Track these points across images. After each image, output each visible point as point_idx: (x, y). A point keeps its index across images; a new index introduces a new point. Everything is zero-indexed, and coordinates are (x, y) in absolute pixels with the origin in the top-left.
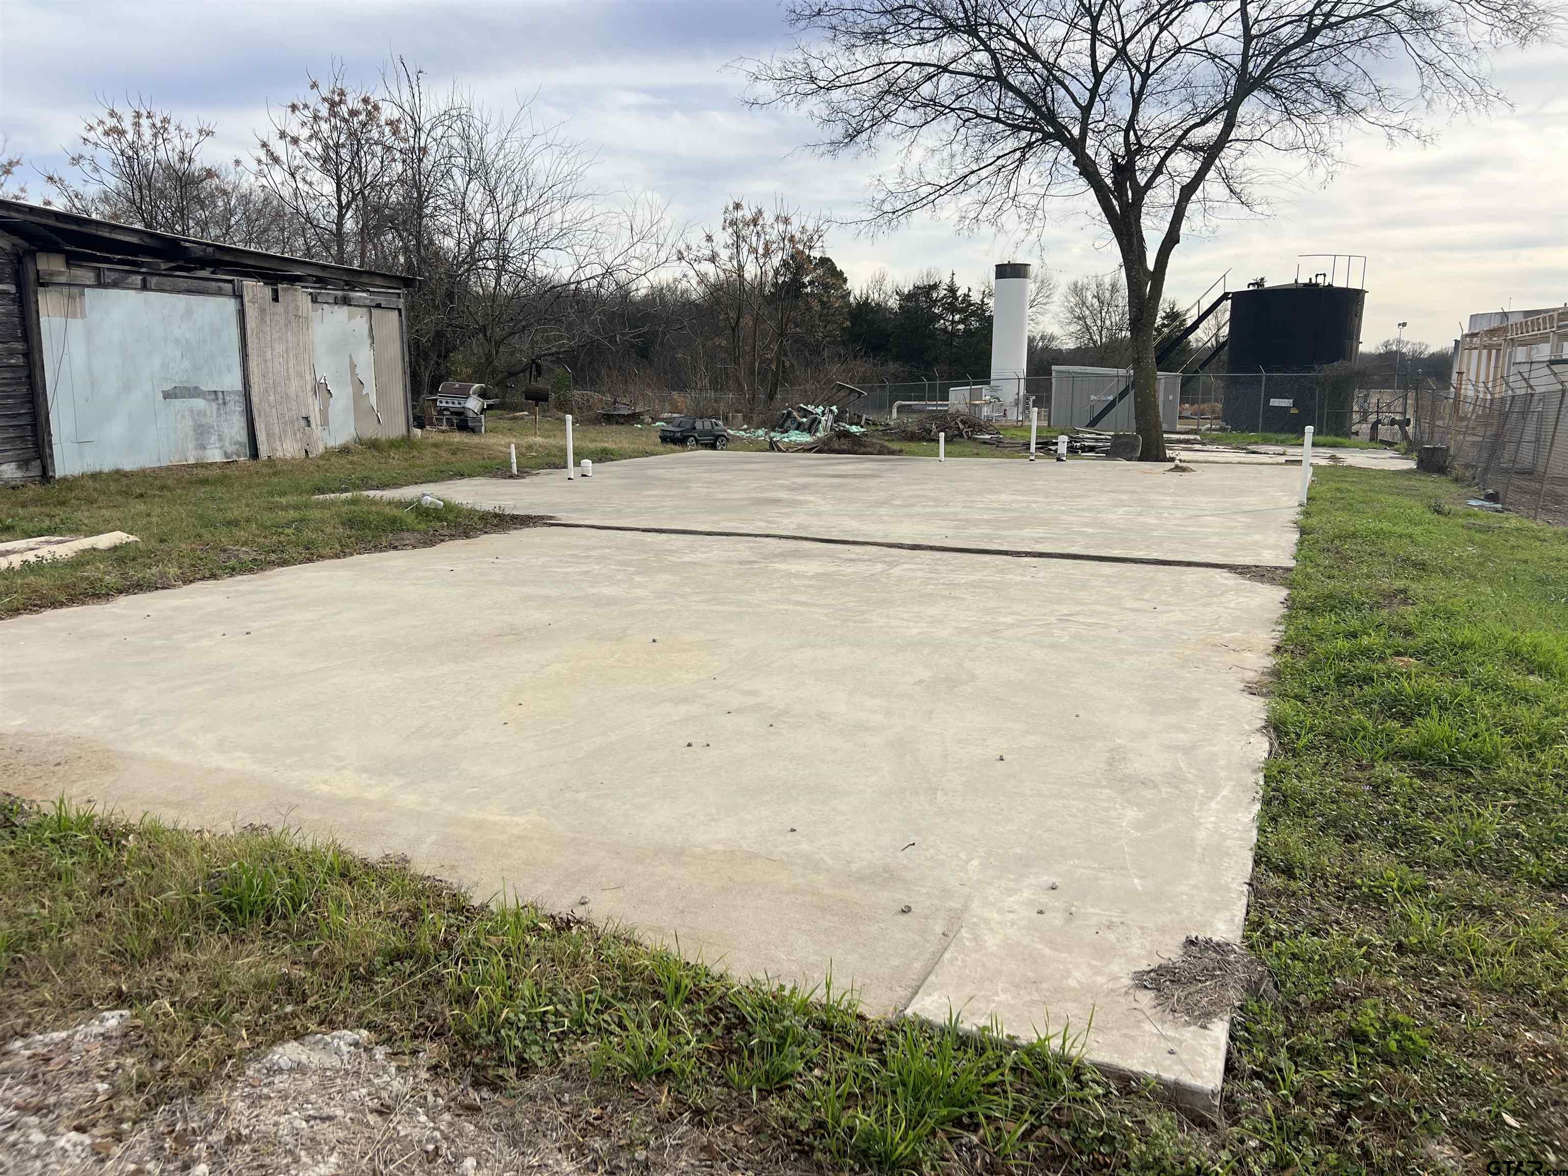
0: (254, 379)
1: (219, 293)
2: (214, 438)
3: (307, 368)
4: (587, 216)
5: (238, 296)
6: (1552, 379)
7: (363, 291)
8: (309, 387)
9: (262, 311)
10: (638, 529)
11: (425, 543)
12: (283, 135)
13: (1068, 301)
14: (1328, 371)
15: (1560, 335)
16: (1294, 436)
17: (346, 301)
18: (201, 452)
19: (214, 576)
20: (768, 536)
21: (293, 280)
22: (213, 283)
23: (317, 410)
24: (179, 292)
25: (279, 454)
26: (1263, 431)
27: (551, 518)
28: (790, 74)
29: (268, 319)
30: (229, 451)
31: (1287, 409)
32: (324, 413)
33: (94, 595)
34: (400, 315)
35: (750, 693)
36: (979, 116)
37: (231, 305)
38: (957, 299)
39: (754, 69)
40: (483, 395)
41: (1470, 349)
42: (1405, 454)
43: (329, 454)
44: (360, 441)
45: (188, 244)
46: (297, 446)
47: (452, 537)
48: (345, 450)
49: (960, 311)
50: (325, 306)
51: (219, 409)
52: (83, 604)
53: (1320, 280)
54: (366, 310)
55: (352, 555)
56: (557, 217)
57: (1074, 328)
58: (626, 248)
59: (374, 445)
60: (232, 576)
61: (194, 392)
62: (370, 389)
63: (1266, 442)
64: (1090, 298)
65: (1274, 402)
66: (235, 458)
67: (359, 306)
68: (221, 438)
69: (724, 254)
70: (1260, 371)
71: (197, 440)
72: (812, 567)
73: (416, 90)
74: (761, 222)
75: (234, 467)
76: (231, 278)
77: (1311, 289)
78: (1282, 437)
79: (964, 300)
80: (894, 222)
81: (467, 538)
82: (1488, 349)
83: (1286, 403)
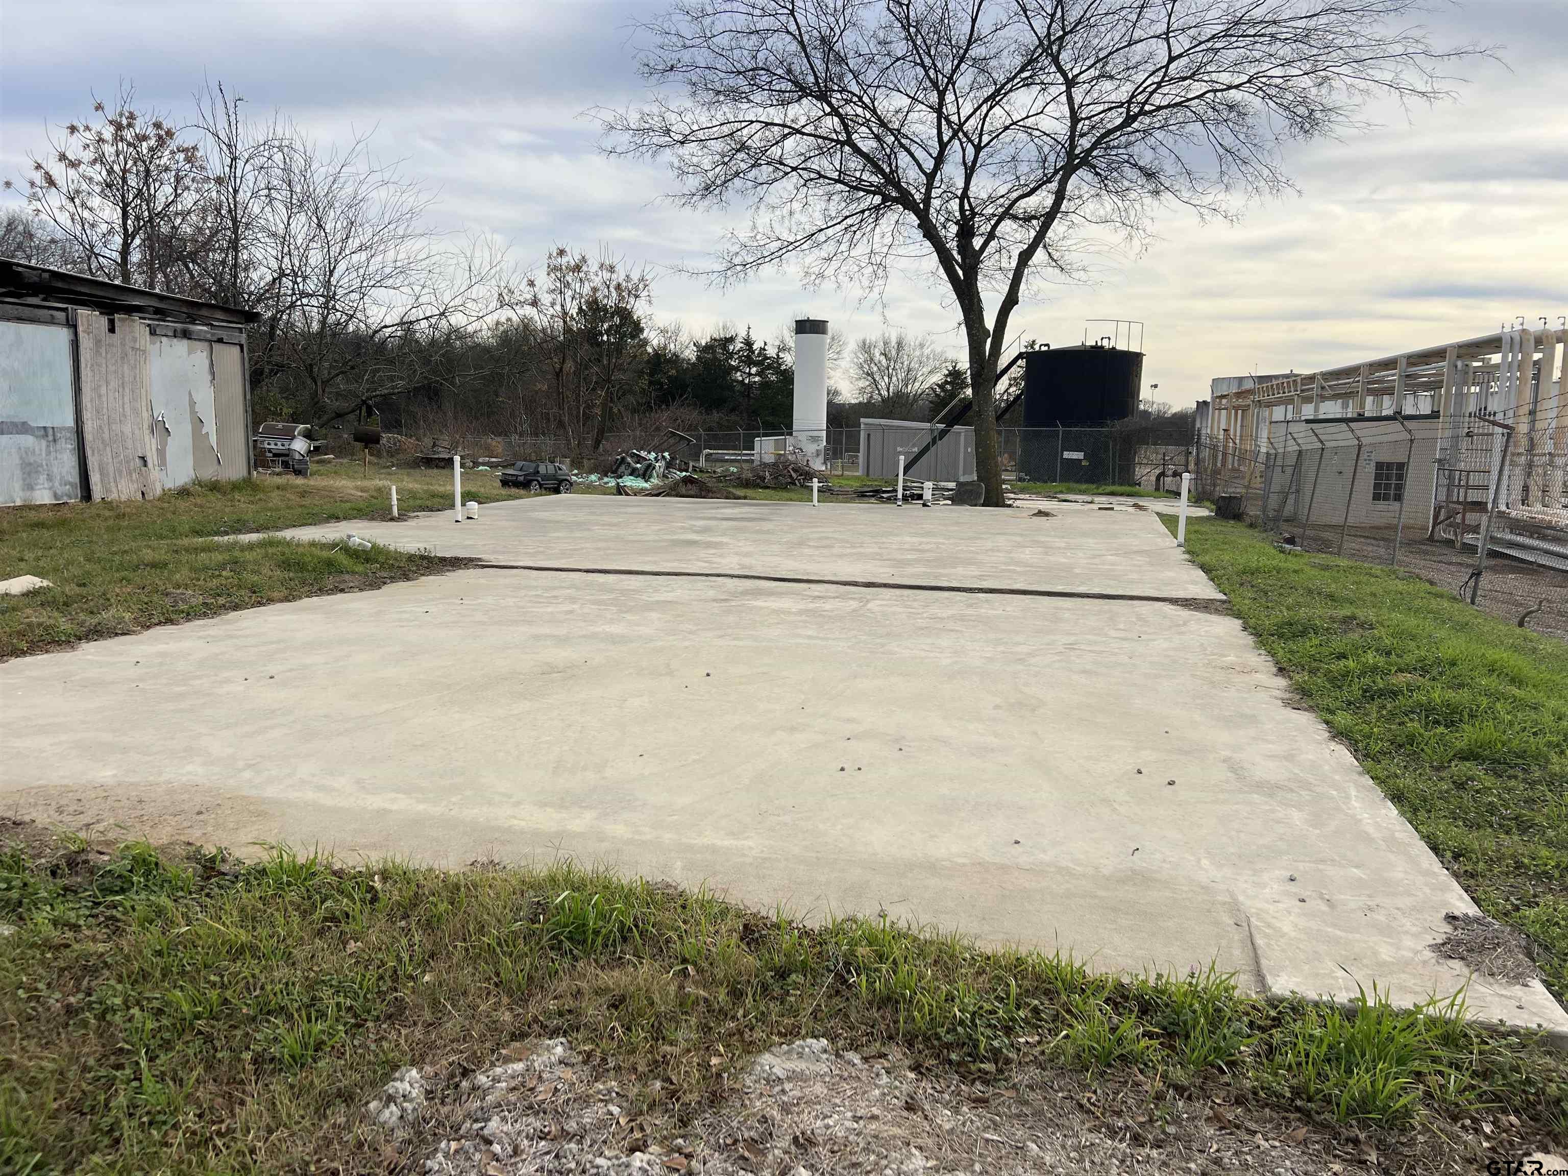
0: (87, 415)
1: (52, 322)
2: (42, 478)
3: (144, 404)
4: (422, 256)
5: (72, 325)
6: (1350, 435)
7: (206, 325)
8: (146, 426)
9: (98, 342)
10: (580, 570)
11: (371, 585)
12: (63, 157)
13: (858, 358)
14: (1117, 426)
15: (1303, 397)
16: (1094, 486)
17: (186, 335)
18: (28, 493)
19: (170, 621)
20: (718, 575)
21: (130, 310)
22: (46, 311)
23: (154, 449)
24: (9, 320)
25: (113, 496)
26: (1061, 481)
27: (480, 560)
28: (647, 126)
29: (103, 351)
30: (59, 492)
31: (1080, 460)
32: (161, 453)
33: (54, 641)
34: (242, 351)
35: (849, 720)
36: (821, 176)
37: (63, 335)
38: (753, 352)
39: (611, 119)
40: (308, 435)
41: (1220, 409)
42: (1196, 502)
43: (167, 496)
44: (198, 482)
45: (20, 269)
46: (133, 487)
47: (393, 579)
48: (183, 492)
49: (756, 364)
50: (164, 339)
51: (48, 446)
52: (47, 652)
53: (1105, 343)
54: (206, 344)
55: (300, 598)
56: (391, 254)
57: (863, 383)
58: (462, 290)
59: (214, 487)
60: (189, 620)
61: (23, 428)
62: (210, 427)
63: (1070, 491)
64: (877, 354)
65: (1066, 455)
66: (65, 499)
67: (200, 340)
68: (50, 478)
69: (546, 299)
70: (1057, 426)
71: (24, 480)
72: (786, 603)
73: (233, 118)
74: (584, 268)
75: (65, 510)
76: (65, 306)
77: (1097, 350)
78: (1084, 487)
79: (759, 354)
80: (742, 275)
81: (408, 580)
82: (1236, 409)
83: (1078, 455)
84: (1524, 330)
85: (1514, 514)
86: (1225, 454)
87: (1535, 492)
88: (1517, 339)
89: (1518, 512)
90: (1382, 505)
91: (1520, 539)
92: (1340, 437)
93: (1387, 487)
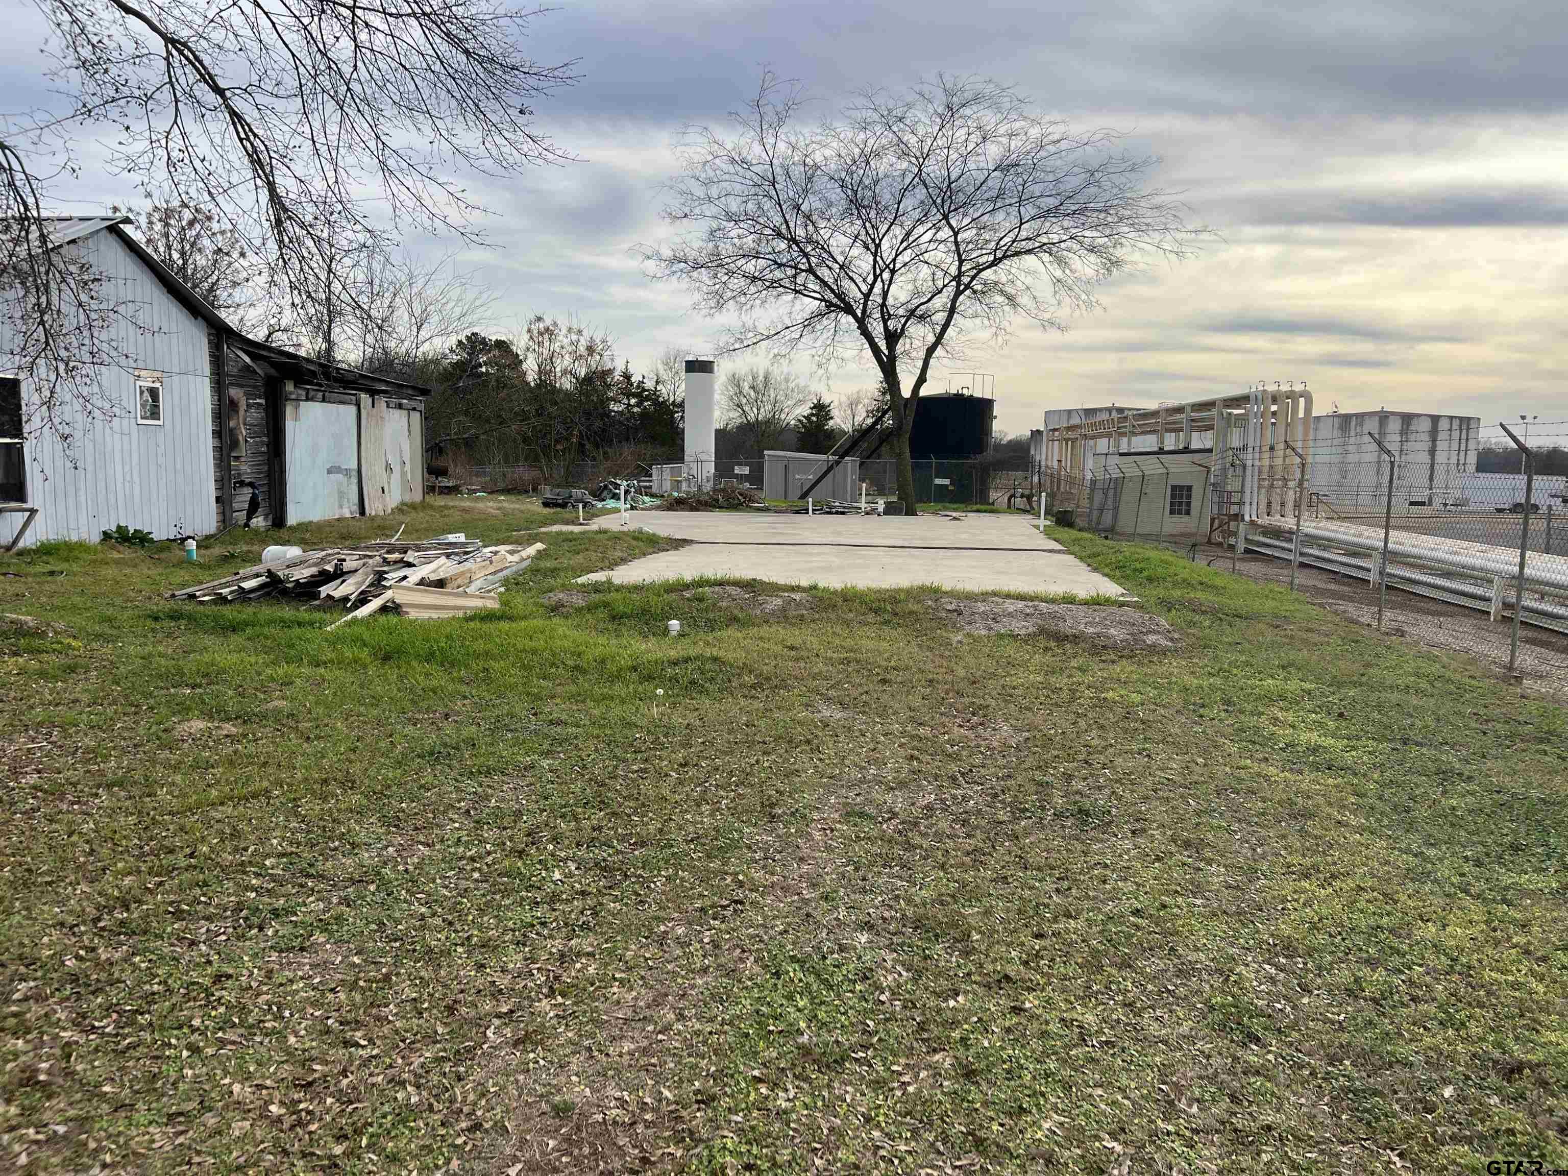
0: (363, 461)
1: (351, 403)
2: (345, 501)
3: (383, 452)
5: (358, 405)
7: (407, 399)
8: (384, 467)
9: (368, 415)
13: (728, 390)
14: (973, 460)
15: (1119, 433)
17: (400, 406)
18: (341, 511)
21: (380, 393)
22: (348, 396)
23: (386, 481)
24: (335, 403)
25: (373, 512)
26: (936, 502)
29: (369, 420)
30: (352, 510)
31: (948, 485)
32: (389, 484)
34: (421, 415)
37: (354, 411)
38: (632, 385)
41: (1052, 440)
43: (393, 511)
44: (404, 503)
45: (342, 372)
46: (380, 507)
48: (399, 510)
49: (634, 395)
50: (392, 410)
51: (347, 481)
53: (965, 392)
54: (407, 412)
57: (734, 414)
59: (410, 506)
61: (339, 470)
62: (408, 467)
64: (746, 388)
65: (938, 481)
66: (354, 514)
67: (405, 409)
68: (348, 500)
70: (931, 458)
71: (339, 502)
75: (355, 521)
76: (355, 392)
77: (959, 397)
78: (955, 506)
79: (638, 387)
82: (1067, 440)
83: (946, 482)
84: (1264, 391)
85: (1260, 522)
86: (1059, 481)
87: (1276, 506)
88: (1260, 397)
89: (1264, 521)
90: (1176, 518)
91: (1268, 541)
92: (1152, 466)
93: (1180, 504)
